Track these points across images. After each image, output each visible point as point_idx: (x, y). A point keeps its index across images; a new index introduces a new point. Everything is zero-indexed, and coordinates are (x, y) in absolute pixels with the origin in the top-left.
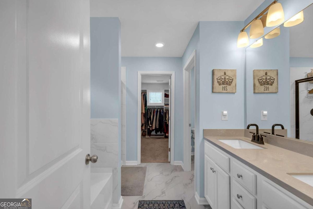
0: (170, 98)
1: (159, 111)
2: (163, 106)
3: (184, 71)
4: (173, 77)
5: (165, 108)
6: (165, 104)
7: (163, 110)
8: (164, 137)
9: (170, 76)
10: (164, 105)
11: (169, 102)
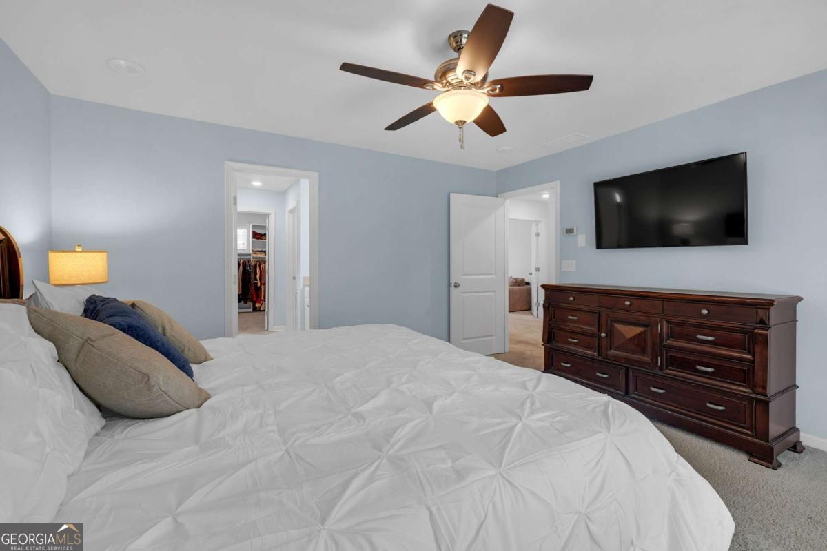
0: (267, 241)
1: (243, 263)
2: (250, 255)
3: (287, 213)
4: (272, 217)
5: (253, 258)
6: (253, 251)
7: (249, 262)
8: (251, 310)
9: (268, 215)
10: (251, 252)
11: (265, 247)
